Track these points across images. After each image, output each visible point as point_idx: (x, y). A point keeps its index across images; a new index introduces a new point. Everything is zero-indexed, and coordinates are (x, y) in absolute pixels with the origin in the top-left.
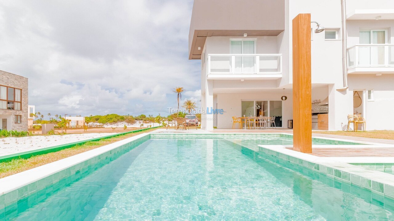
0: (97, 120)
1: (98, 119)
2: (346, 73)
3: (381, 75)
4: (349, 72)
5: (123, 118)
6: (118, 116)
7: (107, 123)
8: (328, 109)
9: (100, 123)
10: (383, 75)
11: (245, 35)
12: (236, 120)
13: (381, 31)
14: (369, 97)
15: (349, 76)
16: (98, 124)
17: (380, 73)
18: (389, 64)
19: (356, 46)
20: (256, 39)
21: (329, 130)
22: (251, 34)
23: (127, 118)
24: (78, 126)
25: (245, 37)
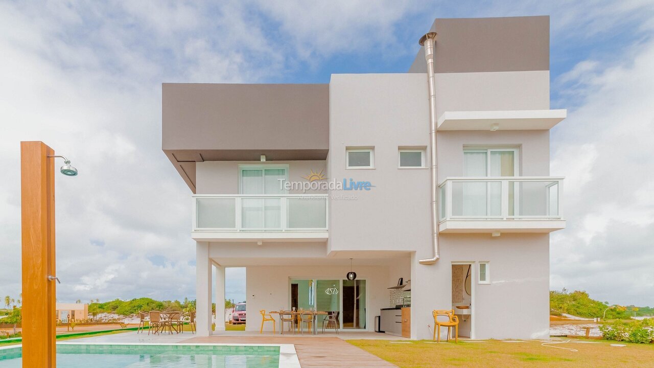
0: (115, 308)
1: (117, 307)
2: (435, 232)
3: (499, 235)
4: (442, 229)
5: (162, 305)
6: (153, 302)
7: (133, 316)
8: (410, 298)
9: (119, 314)
10: (502, 234)
11: (263, 159)
12: (269, 317)
13: (509, 152)
14: (483, 277)
15: (441, 235)
16: (116, 316)
17: (497, 230)
18: (509, 215)
19: (448, 181)
20: (288, 166)
21: (412, 339)
22: (275, 156)
23: (169, 306)
24: (73, 320)
25: (263, 163)
